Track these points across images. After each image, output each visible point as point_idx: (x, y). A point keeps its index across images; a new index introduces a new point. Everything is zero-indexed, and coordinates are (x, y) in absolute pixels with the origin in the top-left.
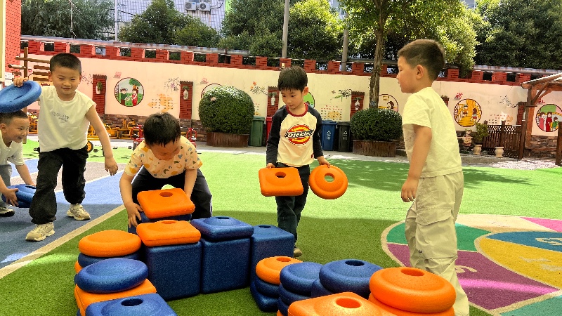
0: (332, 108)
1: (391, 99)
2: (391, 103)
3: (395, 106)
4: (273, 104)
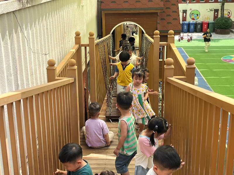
0: (206, 16)
1: (229, 11)
2: (229, 12)
3: (230, 13)
4: (184, 16)
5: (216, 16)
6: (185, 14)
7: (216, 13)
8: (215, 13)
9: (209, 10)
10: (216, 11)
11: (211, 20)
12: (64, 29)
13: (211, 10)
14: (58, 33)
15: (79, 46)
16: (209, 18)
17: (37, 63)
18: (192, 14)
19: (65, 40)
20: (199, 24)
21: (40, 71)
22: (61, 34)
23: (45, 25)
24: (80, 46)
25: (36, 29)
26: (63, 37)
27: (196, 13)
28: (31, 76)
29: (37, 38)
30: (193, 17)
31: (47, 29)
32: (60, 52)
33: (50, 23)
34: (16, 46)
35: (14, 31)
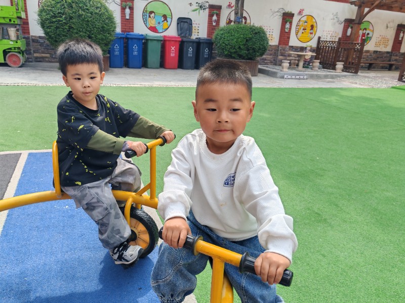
2: (245, 17)
4: (128, 17)
5: (214, 24)
6: (128, 11)
7: (215, 18)
8: (211, 16)
9: (195, 6)
13: (201, 7)
16: (197, 31)
18: (151, 12)
27: (161, 10)
30: (152, 22)
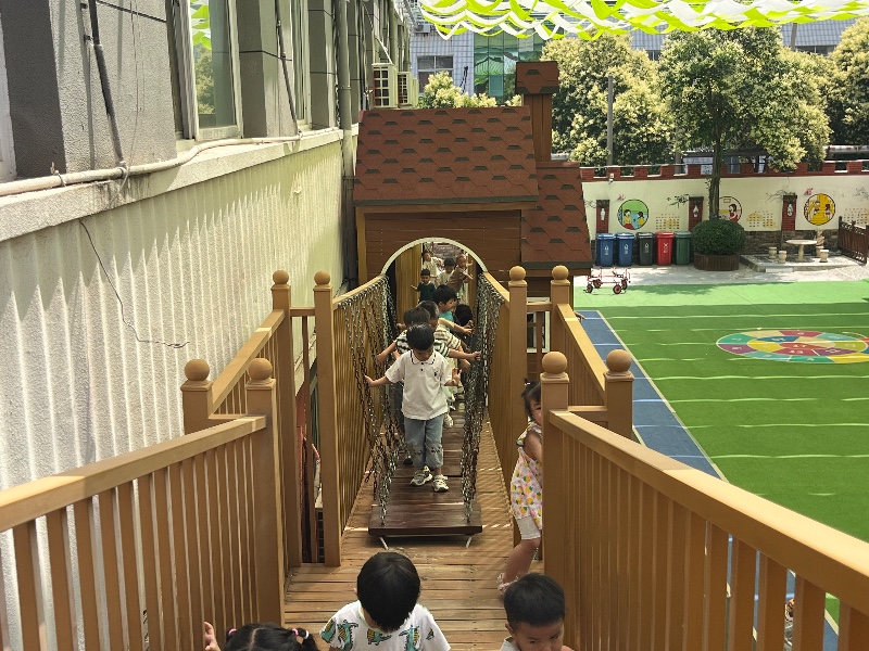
0: (667, 216)
6: (603, 213)
7: (696, 209)
8: (691, 209)
9: (673, 200)
10: (696, 202)
11: (682, 228)
12: (241, 266)
13: (680, 200)
14: (222, 279)
15: (286, 313)
16: (676, 224)
17: (153, 371)
18: (627, 211)
19: (243, 297)
20: (646, 240)
21: (162, 395)
22: (229, 281)
23: (180, 257)
24: (290, 314)
25: (152, 269)
26: (236, 288)
27: (636, 208)
28: (132, 411)
29: (154, 296)
30: (627, 220)
31: (186, 266)
32: (226, 335)
33: (195, 248)
34: (87, 321)
35: (81, 278)
